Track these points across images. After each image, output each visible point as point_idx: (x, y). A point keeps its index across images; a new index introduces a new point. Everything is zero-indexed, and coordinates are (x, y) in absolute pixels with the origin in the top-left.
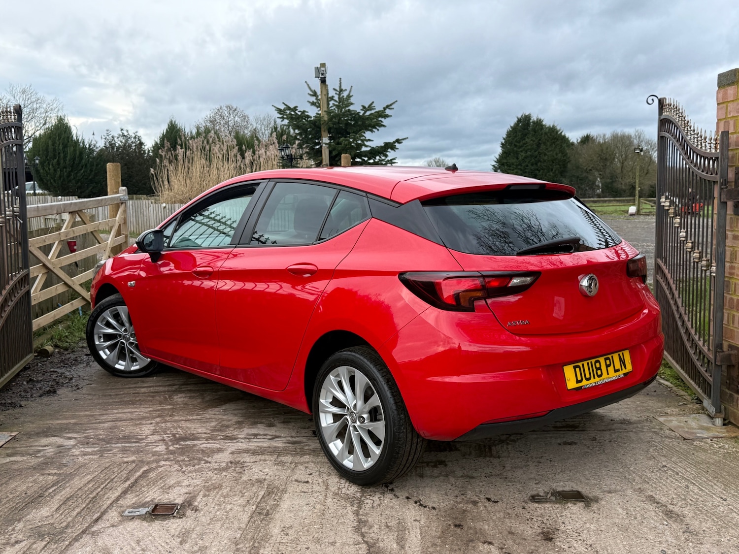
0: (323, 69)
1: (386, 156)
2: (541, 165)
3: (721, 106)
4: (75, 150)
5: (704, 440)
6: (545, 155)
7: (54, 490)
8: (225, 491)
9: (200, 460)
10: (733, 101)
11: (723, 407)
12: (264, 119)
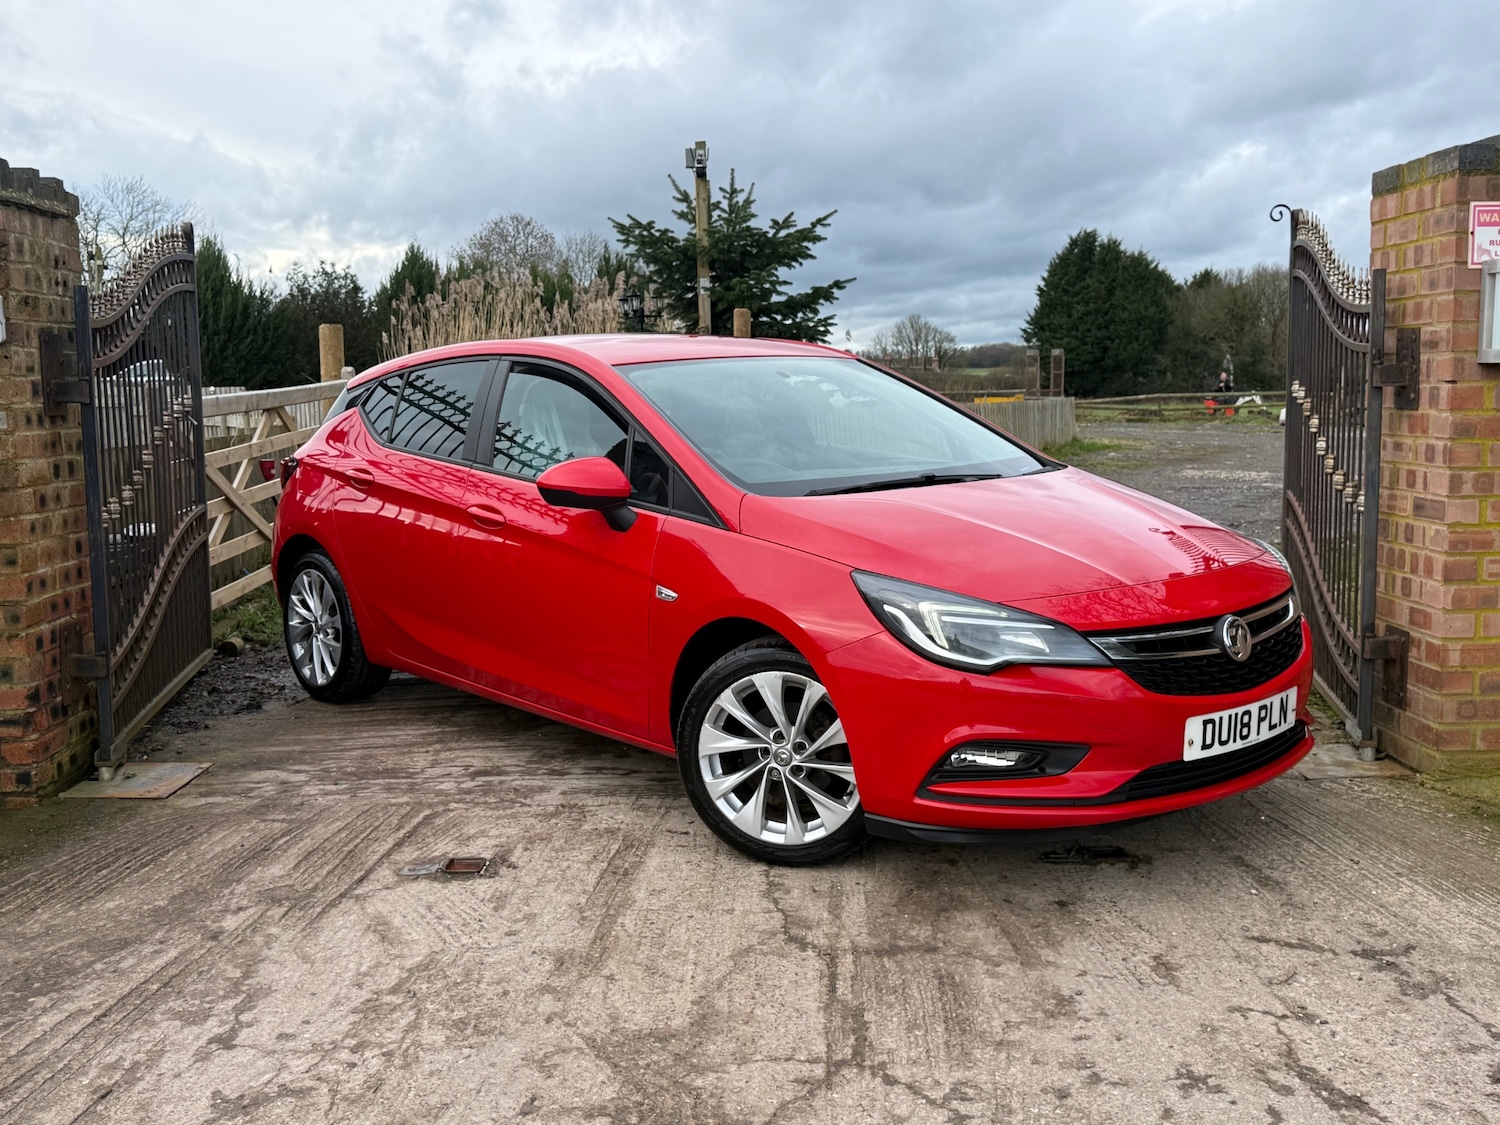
0: (701, 152)
1: (816, 312)
2: (1115, 330)
3: (1377, 226)
4: (235, 301)
5: (1339, 780)
6: (1124, 309)
7: (287, 842)
8: (557, 844)
9: (513, 801)
10: (1394, 218)
11: (1375, 729)
12: (583, 242)
